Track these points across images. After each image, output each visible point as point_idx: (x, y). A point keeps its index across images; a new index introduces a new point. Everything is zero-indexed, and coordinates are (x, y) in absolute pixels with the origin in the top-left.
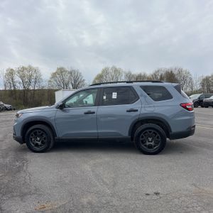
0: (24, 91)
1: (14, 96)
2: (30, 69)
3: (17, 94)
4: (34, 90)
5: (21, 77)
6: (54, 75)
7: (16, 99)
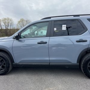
0: (6, 29)
1: (1, 32)
2: (8, 19)
3: (3, 31)
4: (10, 29)
5: (4, 23)
6: (19, 22)
7: (2, 33)
